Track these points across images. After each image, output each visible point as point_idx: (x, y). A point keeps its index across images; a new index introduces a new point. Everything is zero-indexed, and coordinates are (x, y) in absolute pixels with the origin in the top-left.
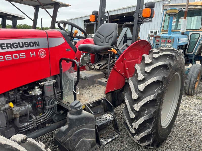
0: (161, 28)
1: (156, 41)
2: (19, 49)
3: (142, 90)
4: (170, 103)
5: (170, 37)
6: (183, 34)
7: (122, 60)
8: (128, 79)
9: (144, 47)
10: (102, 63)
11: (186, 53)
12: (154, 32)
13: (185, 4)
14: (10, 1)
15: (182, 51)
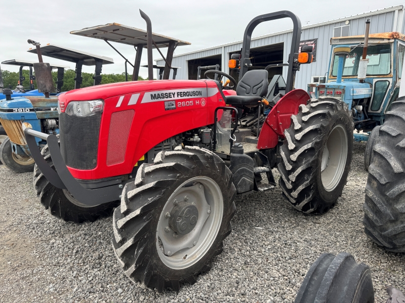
0: (328, 73)
1: (319, 93)
2: (190, 97)
3: (299, 139)
4: (335, 167)
5: (339, 87)
6: (362, 81)
7: (275, 113)
8: (284, 131)
9: (302, 97)
10: (248, 119)
11: (370, 111)
12: (320, 80)
13: (364, 36)
14: (106, 40)
15: (361, 107)
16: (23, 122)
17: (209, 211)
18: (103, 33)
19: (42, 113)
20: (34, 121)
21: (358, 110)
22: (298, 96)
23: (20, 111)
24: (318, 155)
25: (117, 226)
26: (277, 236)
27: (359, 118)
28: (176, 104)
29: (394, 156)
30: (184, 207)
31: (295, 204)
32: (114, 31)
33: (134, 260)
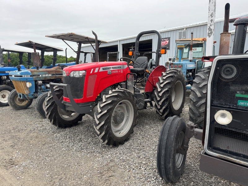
0: (175, 56)
1: (171, 67)
3: (162, 87)
4: (178, 100)
5: (180, 64)
6: (191, 61)
7: (152, 76)
8: (156, 84)
9: (163, 69)
10: (139, 79)
12: (172, 60)
13: (190, 39)
14: (63, 40)
15: (191, 74)
16: (27, 82)
17: (128, 115)
18: (63, 36)
19: (36, 78)
20: (32, 82)
21: (190, 75)
22: (161, 69)
23: (26, 77)
24: (170, 93)
25: (97, 118)
26: (155, 129)
27: (190, 79)
28: (112, 72)
29: (198, 91)
30: (119, 112)
31: (161, 116)
32: (70, 36)
33: (104, 130)
